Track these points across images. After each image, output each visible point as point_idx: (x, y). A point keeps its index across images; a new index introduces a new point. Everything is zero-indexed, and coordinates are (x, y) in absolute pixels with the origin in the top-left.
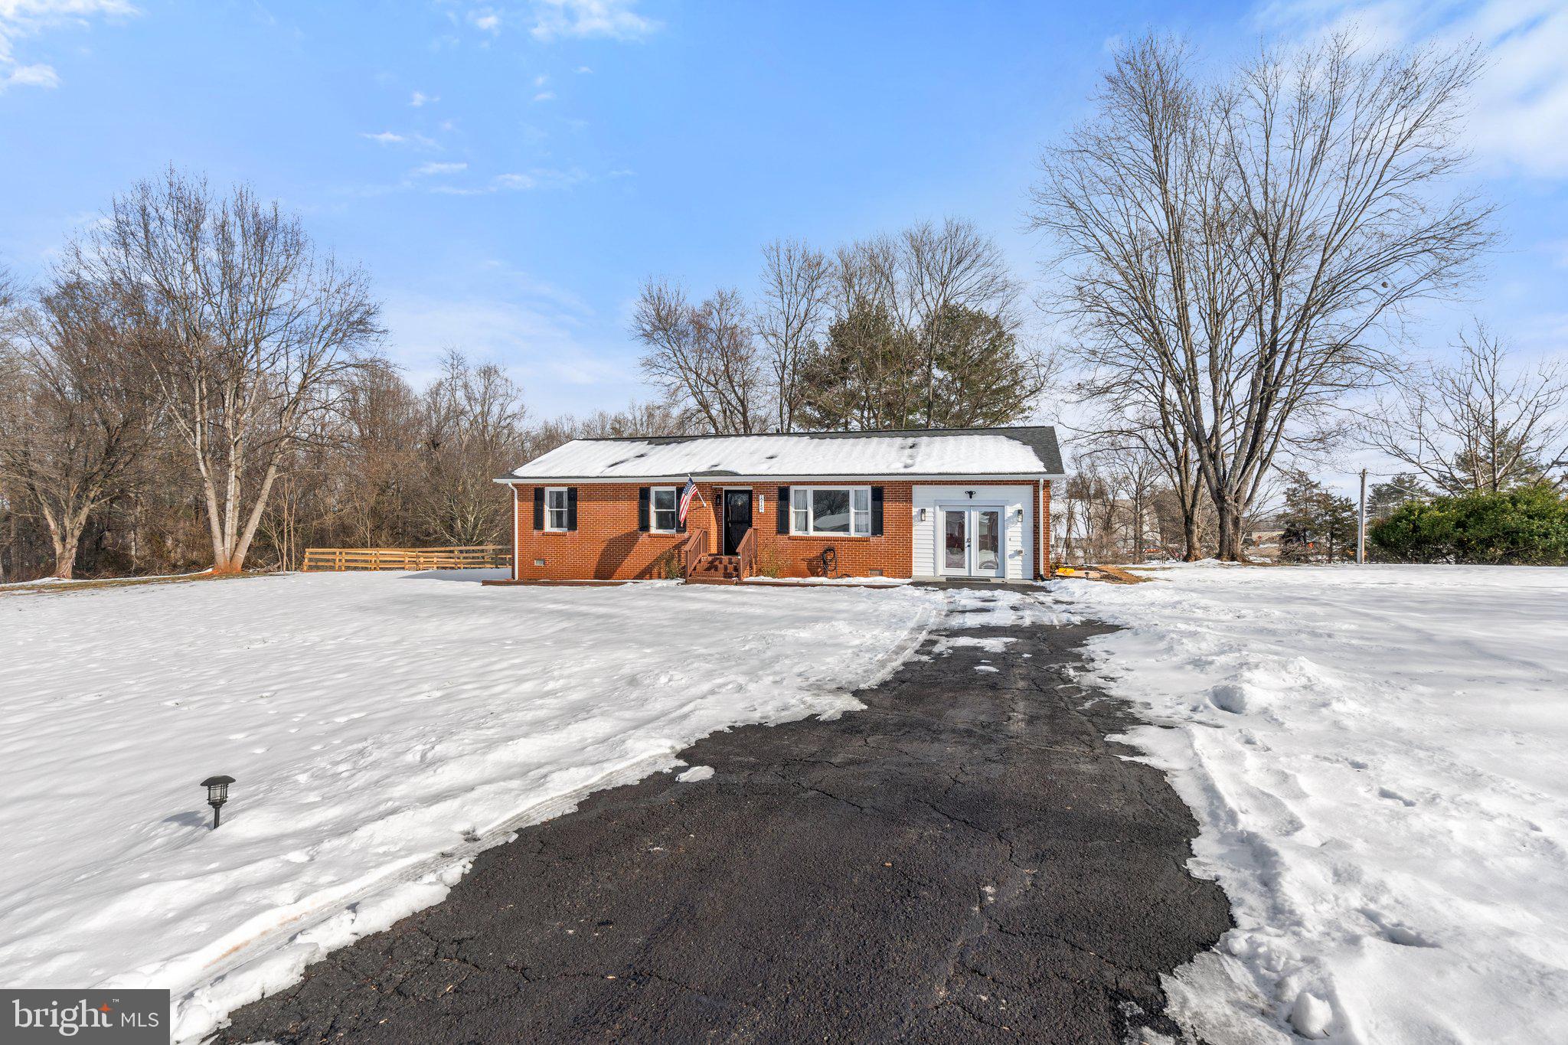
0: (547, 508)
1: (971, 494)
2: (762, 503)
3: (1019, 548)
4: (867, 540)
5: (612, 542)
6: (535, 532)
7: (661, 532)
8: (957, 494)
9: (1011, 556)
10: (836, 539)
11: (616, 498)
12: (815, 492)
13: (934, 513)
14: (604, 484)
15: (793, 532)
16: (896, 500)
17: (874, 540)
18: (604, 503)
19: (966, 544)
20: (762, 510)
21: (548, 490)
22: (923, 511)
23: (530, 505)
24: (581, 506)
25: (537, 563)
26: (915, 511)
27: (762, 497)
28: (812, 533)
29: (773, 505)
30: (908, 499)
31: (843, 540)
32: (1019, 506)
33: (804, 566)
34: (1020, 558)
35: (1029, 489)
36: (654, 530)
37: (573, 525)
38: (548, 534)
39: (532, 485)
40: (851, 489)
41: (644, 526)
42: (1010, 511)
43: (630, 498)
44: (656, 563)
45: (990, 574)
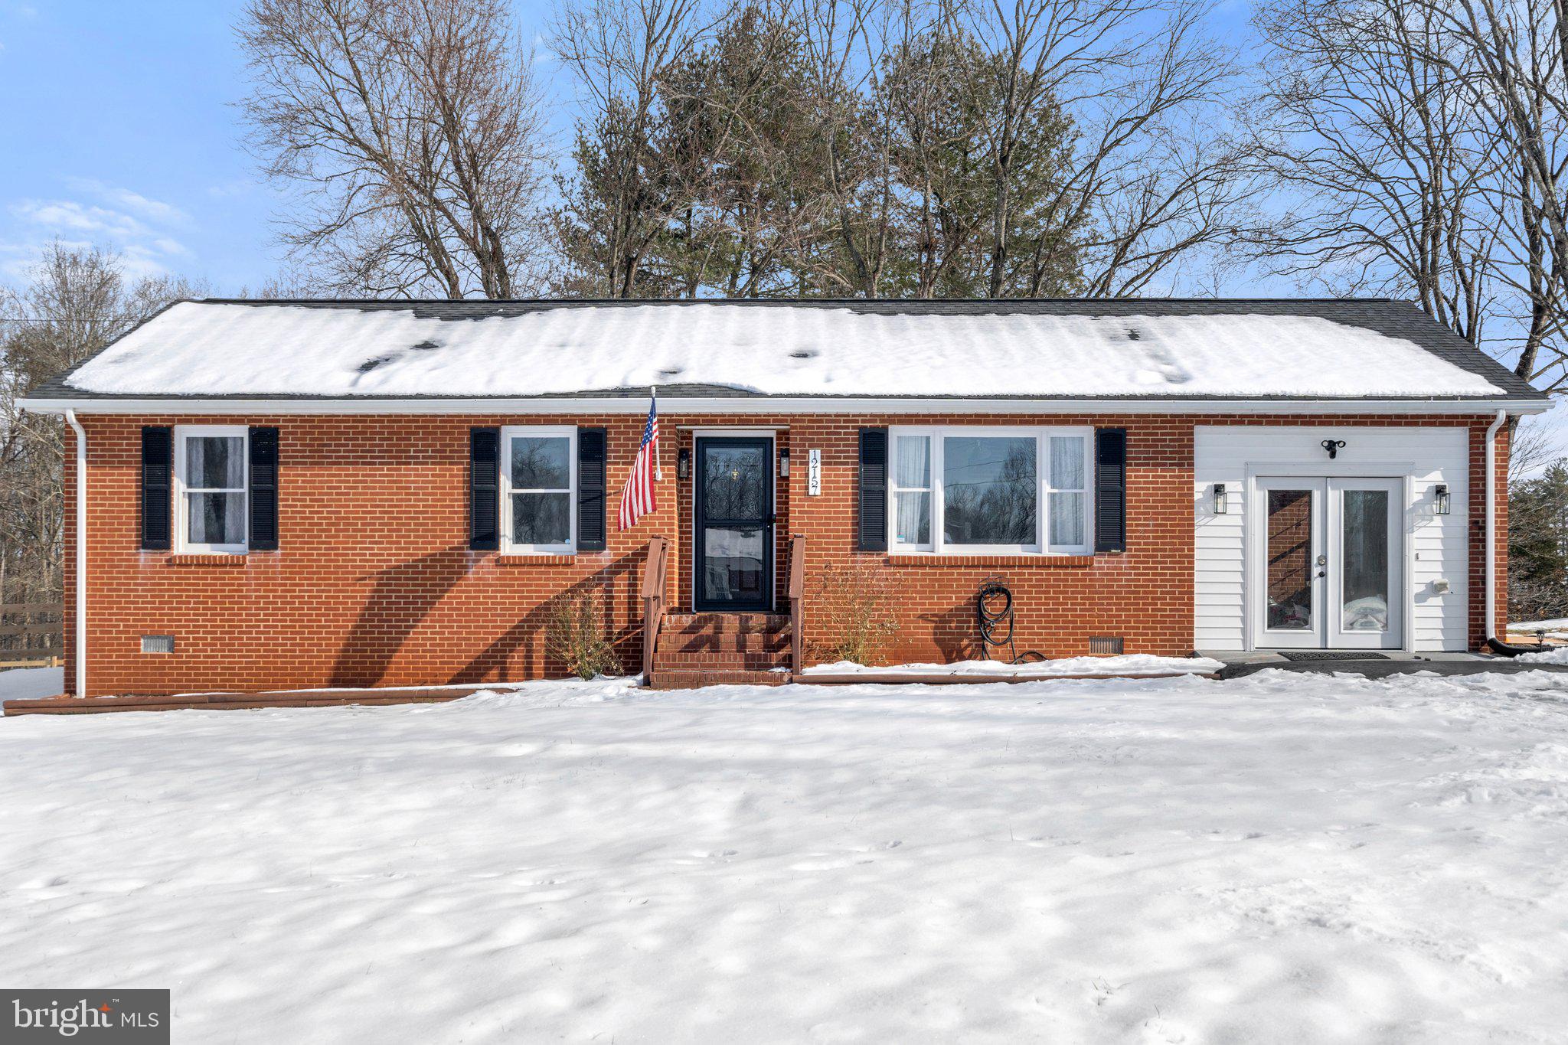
0: (179, 487)
1: (1332, 447)
2: (816, 470)
3: (1438, 579)
4: (1083, 564)
5: (388, 581)
6: (144, 557)
7: (528, 550)
8: (1296, 446)
9: (1420, 598)
10: (1007, 563)
11: (400, 458)
12: (948, 441)
13: (1245, 495)
14: (363, 418)
15: (898, 547)
16: (1155, 460)
17: (1102, 562)
18: (362, 471)
19: (1316, 571)
20: (815, 490)
21: (182, 434)
22: (1219, 490)
23: (128, 478)
24: (290, 479)
25: (146, 648)
26: (1201, 488)
27: (815, 454)
28: (942, 548)
29: (846, 476)
30: (1185, 459)
31: (1024, 564)
32: (1436, 478)
34: (1438, 601)
36: (508, 547)
37: (265, 533)
38: (186, 562)
39: (136, 418)
40: (1043, 435)
41: (485, 537)
42: (1417, 488)
43: (443, 457)
44: (519, 635)
45: (1370, 640)
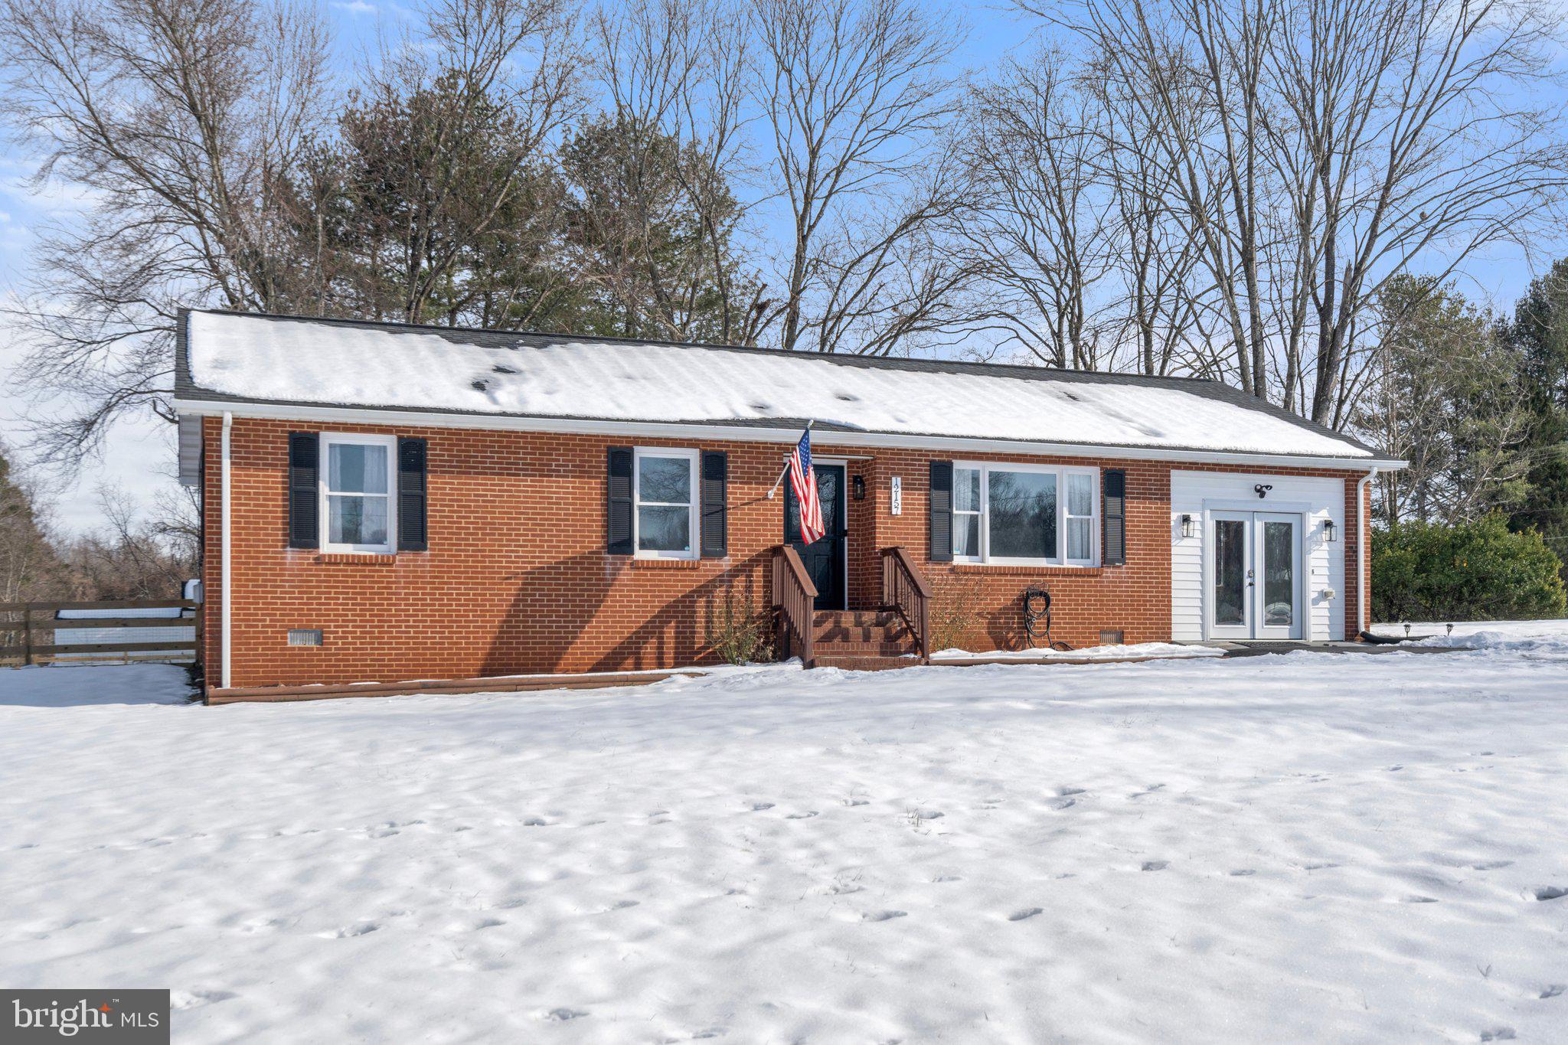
0: (325, 490)
1: (1261, 492)
2: (897, 494)
3: (1326, 588)
4: (1093, 574)
5: (532, 581)
6: (291, 555)
8: (1237, 488)
9: (1315, 602)
10: (1041, 572)
11: (543, 471)
12: (992, 474)
13: (1203, 524)
14: (508, 434)
15: (960, 558)
16: (1144, 496)
17: (1108, 572)
18: (507, 482)
19: (1247, 581)
20: (897, 510)
21: (327, 439)
22: (1186, 519)
23: (274, 481)
24: (439, 487)
25: (294, 641)
26: (1175, 516)
27: (897, 481)
28: (989, 559)
29: (919, 498)
30: (1165, 496)
31: (1054, 573)
32: (1324, 515)
33: (981, 627)
34: (1325, 604)
35: (1337, 485)
36: (641, 553)
37: (414, 535)
38: (333, 561)
39: (282, 423)
40: (1061, 472)
41: (621, 545)
42: (1313, 521)
43: (581, 472)
44: (651, 629)
45: (1281, 633)
